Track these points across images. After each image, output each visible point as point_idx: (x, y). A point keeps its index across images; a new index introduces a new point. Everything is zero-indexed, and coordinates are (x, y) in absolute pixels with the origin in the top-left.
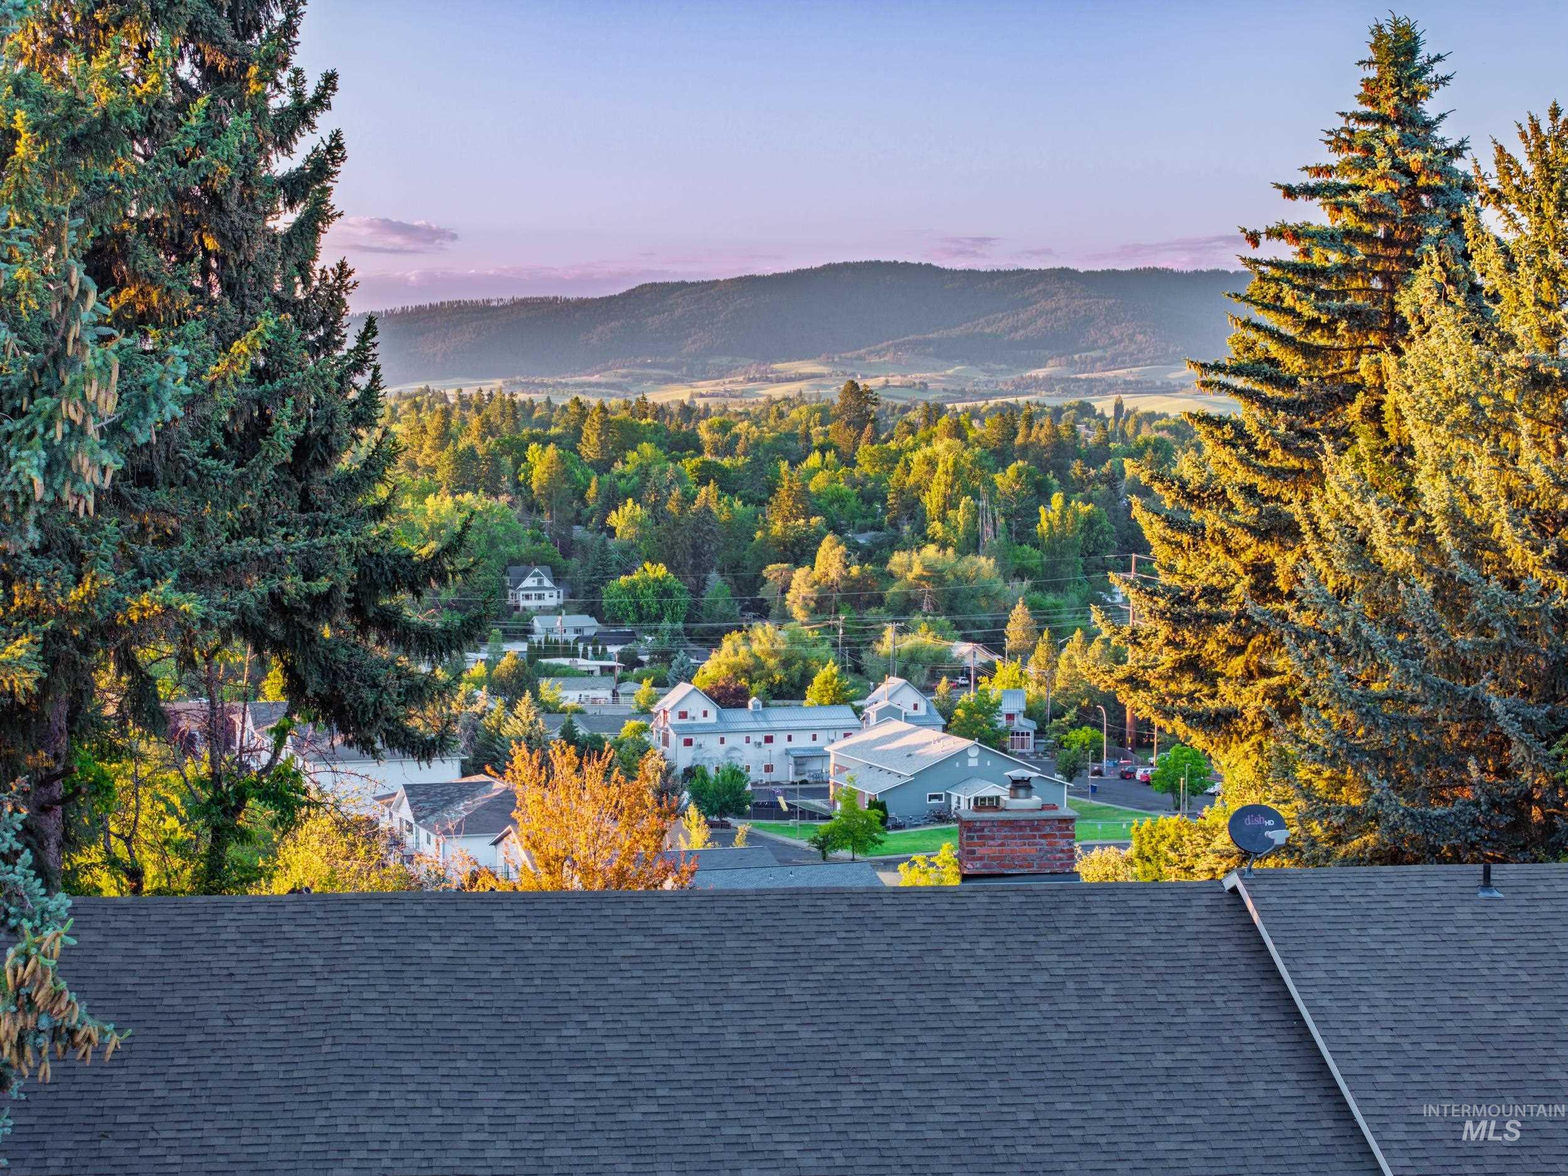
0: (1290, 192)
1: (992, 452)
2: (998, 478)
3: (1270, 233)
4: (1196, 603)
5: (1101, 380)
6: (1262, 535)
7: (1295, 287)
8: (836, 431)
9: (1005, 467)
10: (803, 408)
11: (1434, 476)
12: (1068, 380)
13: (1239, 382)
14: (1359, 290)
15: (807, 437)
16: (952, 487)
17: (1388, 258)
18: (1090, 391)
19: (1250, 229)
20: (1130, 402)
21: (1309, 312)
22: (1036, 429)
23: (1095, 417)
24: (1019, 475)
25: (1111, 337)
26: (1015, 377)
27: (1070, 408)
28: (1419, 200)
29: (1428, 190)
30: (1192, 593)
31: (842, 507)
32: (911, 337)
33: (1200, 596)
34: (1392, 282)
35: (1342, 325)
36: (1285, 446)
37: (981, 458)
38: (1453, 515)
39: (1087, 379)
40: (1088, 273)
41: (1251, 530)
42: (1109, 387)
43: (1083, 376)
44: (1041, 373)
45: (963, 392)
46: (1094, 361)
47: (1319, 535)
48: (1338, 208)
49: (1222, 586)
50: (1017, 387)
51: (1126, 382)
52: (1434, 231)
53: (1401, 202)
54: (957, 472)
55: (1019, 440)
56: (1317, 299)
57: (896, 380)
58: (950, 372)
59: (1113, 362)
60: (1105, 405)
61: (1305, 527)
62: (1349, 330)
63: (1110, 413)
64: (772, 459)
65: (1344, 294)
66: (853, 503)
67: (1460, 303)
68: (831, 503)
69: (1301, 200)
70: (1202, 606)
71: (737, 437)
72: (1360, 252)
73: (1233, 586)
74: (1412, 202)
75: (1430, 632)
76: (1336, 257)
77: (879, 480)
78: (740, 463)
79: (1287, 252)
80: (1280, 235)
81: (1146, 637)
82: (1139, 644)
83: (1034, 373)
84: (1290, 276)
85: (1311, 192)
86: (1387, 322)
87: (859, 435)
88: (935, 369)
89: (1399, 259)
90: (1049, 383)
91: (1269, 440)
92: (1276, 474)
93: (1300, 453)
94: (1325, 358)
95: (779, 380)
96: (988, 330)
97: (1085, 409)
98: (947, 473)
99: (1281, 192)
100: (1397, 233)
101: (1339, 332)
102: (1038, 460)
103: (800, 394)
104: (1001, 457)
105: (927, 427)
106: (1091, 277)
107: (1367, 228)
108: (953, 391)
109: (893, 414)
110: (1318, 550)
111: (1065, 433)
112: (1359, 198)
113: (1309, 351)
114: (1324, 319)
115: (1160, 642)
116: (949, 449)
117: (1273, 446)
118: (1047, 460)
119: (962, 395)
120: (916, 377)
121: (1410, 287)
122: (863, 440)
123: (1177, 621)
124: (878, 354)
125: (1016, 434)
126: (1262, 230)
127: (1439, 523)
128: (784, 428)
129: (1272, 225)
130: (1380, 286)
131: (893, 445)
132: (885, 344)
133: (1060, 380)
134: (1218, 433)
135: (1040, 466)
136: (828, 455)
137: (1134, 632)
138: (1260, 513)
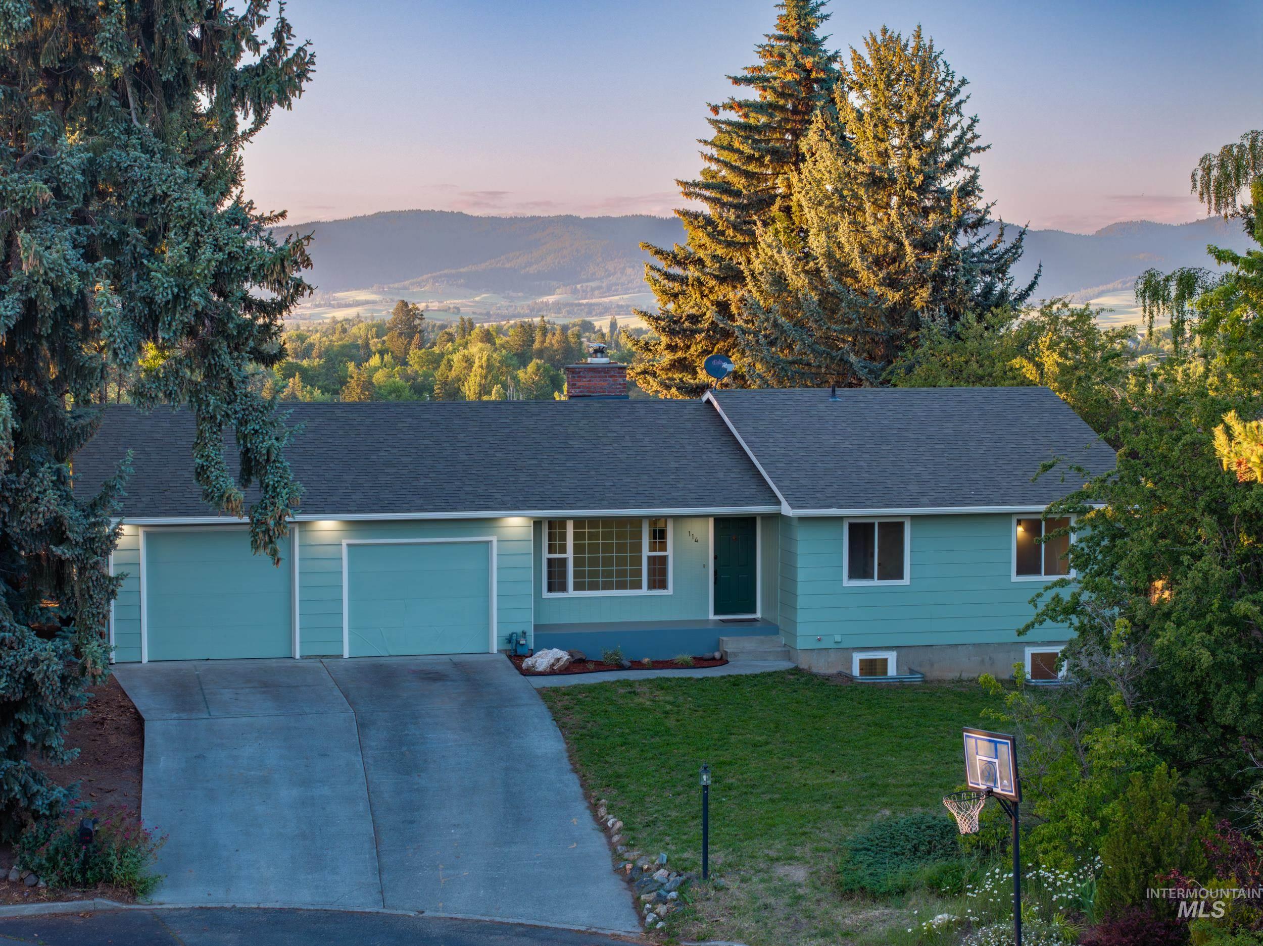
0: (736, 81)
1: (515, 355)
2: (521, 374)
3: (725, 107)
4: (683, 323)
5: (599, 304)
6: (722, 280)
7: (739, 136)
8: (391, 340)
9: (525, 367)
10: (361, 325)
11: (818, 235)
12: (572, 305)
13: (707, 193)
14: (778, 139)
15: (367, 345)
16: (486, 378)
17: (795, 121)
18: (589, 313)
19: (713, 104)
20: (622, 321)
21: (748, 150)
22: (549, 336)
23: (595, 333)
24: (538, 369)
25: (606, 270)
26: (530, 302)
27: (574, 325)
28: (813, 88)
29: (817, 80)
30: (681, 318)
31: (398, 397)
32: (446, 271)
33: (686, 320)
34: (797, 135)
35: (767, 159)
36: (735, 228)
37: (507, 358)
38: (829, 255)
39: (587, 304)
40: (587, 219)
41: (716, 277)
42: (605, 310)
43: (584, 301)
44: (551, 299)
45: (488, 314)
46: (593, 289)
47: (755, 278)
48: (764, 89)
49: (698, 313)
50: (532, 310)
51: (619, 306)
52: (820, 103)
53: (802, 88)
54: (489, 367)
55: (536, 345)
56: (752, 143)
57: (434, 305)
58: (477, 299)
59: (609, 290)
60: (602, 324)
61: (746, 273)
62: (771, 161)
63: (606, 330)
64: (341, 362)
65: (768, 141)
66: (407, 393)
67: (833, 140)
68: (390, 393)
69: (743, 86)
70: (687, 324)
71: (312, 346)
72: (778, 117)
73: (705, 314)
74: (808, 88)
75: (816, 321)
76: (763, 120)
77: (426, 376)
78: (316, 364)
79: (734, 116)
80: (731, 108)
81: (654, 346)
82: (650, 350)
83: (545, 299)
84: (736, 130)
85: (748, 81)
86: (794, 159)
87: (409, 343)
88: (465, 297)
89: (800, 122)
90: (557, 307)
91: (725, 224)
92: (729, 244)
93: (743, 232)
94: (758, 179)
95: (340, 306)
96: (507, 266)
97: (587, 326)
98: (482, 367)
99: (731, 81)
100: (800, 107)
101: (766, 162)
102: (551, 359)
103: (358, 316)
104: (523, 359)
105: (463, 336)
106: (590, 223)
107: (782, 102)
108: (481, 314)
109: (433, 331)
110: (754, 286)
111: (572, 340)
112: (776, 84)
113: (748, 175)
114: (757, 155)
115: (662, 348)
116: (481, 350)
117: (728, 228)
118: (559, 361)
119: (488, 316)
120: (450, 302)
121: (806, 136)
122: (413, 346)
123: (672, 333)
124: (419, 284)
125: (533, 341)
126: (720, 104)
127: (821, 261)
128: (347, 340)
129: (727, 101)
130: (790, 138)
131: (436, 350)
132: (425, 277)
133: (567, 305)
134: (696, 223)
135: (553, 365)
136: (386, 357)
137: (646, 343)
138: (720, 267)
